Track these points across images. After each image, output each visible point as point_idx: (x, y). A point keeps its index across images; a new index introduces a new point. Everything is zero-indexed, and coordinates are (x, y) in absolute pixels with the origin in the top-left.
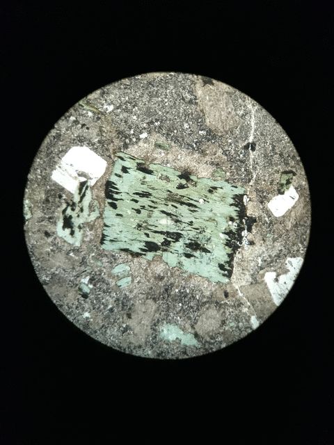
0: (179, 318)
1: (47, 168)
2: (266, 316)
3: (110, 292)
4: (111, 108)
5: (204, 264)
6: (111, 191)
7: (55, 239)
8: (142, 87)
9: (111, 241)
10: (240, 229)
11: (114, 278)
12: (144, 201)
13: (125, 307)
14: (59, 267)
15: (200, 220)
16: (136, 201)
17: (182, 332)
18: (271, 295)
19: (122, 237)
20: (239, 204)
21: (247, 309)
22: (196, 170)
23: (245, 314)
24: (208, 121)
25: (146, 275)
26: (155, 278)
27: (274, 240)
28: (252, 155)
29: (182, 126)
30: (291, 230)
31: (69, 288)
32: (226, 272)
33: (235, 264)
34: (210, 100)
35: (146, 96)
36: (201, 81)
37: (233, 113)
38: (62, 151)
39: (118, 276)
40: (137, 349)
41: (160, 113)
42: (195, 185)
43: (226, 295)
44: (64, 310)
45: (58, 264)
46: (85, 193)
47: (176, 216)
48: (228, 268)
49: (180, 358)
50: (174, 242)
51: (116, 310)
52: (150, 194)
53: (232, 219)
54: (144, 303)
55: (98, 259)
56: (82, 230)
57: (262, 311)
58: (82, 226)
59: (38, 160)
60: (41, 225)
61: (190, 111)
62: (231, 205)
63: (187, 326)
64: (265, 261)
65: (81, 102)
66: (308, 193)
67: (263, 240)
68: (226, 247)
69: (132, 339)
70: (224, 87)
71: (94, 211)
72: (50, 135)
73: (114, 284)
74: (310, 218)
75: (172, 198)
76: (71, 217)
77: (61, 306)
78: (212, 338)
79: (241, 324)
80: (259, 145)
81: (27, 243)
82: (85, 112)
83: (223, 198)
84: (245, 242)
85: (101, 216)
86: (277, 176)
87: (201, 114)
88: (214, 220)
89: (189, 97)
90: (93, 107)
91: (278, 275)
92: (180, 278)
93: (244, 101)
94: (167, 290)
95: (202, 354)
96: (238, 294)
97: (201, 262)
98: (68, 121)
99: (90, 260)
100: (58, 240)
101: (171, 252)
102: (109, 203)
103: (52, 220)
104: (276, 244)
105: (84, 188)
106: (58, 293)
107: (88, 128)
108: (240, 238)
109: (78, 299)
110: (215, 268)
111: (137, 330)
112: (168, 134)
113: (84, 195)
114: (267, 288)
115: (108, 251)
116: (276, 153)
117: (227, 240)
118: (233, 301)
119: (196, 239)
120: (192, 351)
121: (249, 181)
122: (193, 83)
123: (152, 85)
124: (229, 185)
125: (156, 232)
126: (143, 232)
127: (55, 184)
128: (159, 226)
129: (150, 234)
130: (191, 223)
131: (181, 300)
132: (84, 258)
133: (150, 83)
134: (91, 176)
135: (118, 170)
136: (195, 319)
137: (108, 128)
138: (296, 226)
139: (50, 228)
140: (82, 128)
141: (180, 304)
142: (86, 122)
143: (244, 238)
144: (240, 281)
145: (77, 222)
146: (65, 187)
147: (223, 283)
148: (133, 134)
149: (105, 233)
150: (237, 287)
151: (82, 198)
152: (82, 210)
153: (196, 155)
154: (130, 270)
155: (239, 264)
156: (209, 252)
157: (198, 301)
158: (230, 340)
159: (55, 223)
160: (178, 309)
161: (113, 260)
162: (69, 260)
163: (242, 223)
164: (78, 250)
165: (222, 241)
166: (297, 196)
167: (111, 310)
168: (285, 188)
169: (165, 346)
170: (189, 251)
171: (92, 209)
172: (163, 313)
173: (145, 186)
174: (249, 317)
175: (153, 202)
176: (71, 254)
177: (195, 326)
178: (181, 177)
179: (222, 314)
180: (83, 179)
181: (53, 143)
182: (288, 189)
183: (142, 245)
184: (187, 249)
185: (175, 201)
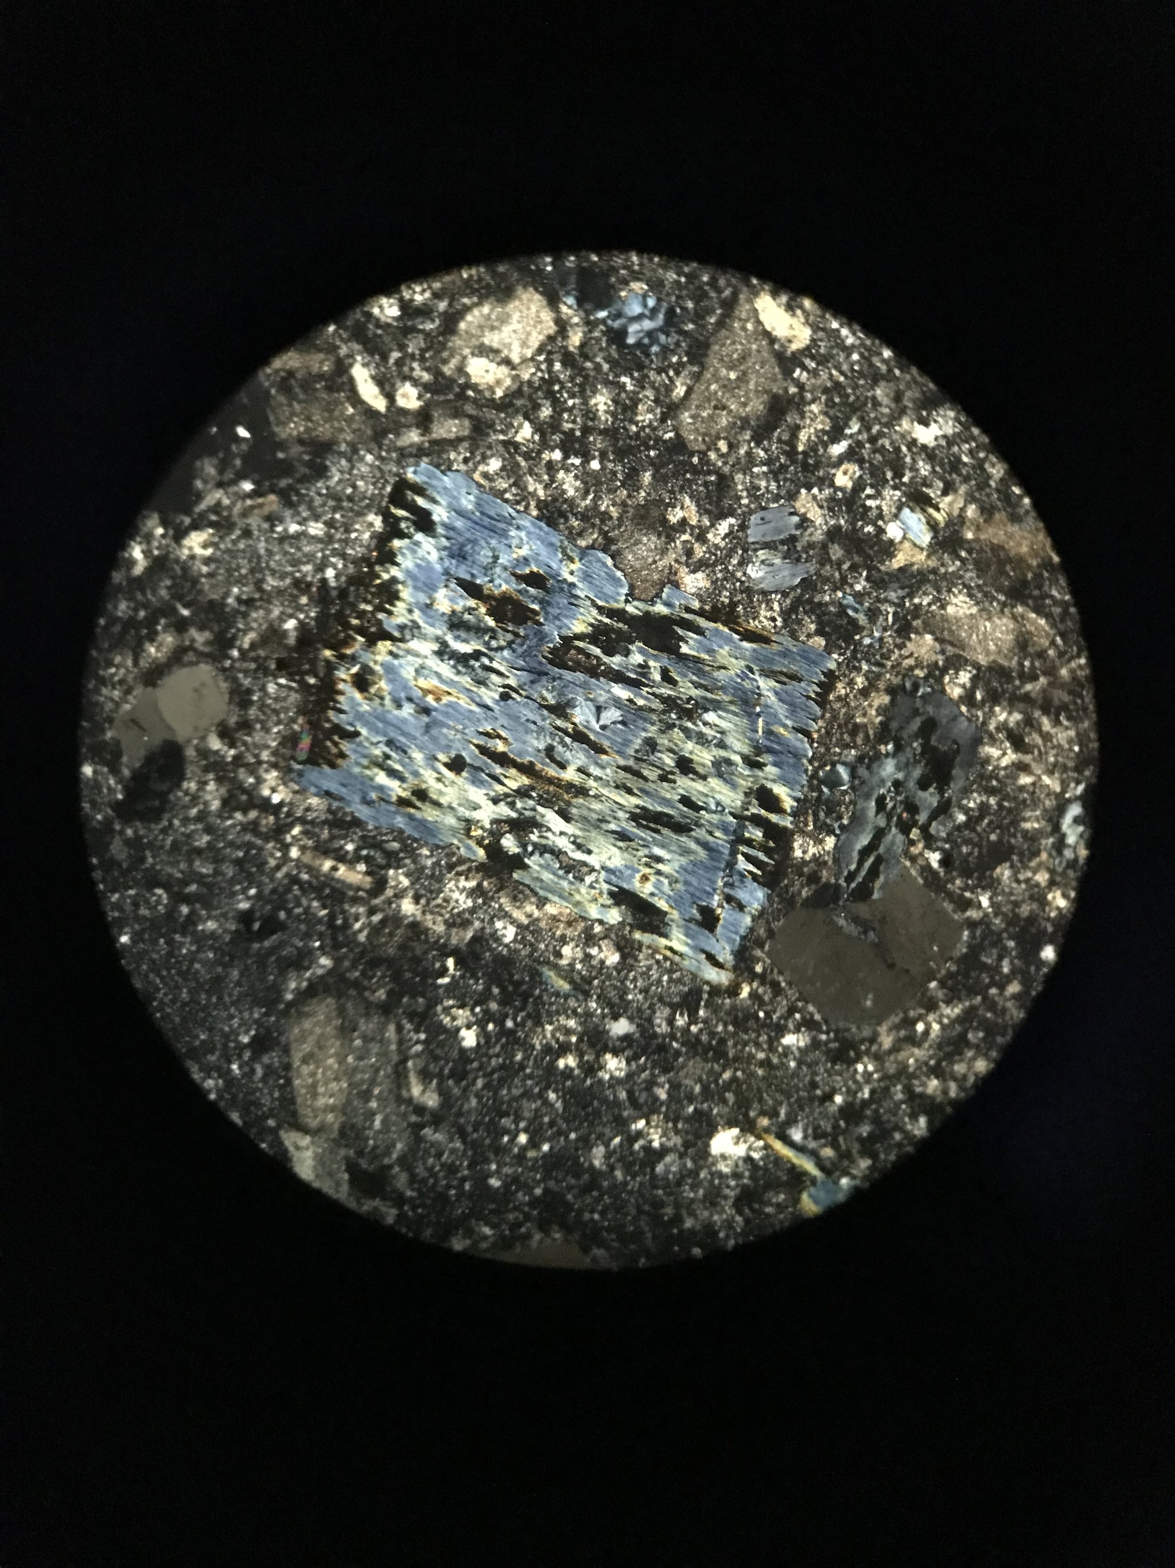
4: (722, 1142)
6: (768, 852)
9: (796, 678)
13: (785, 437)
16: (686, 801)
20: (329, 734)
26: (664, 522)
29: (484, 1040)
32: (411, 500)
42: (470, 825)
46: (860, 863)
47: (558, 728)
48: (401, 513)
50: (579, 637)
52: (634, 817)
58: (890, 748)
62: (354, 735)
75: (560, 793)
76: (925, 783)
77: (1008, 479)
82: (814, 1145)
102: (781, 811)
103: (992, 785)
105: (860, 879)
106: (1011, 528)
112: (537, 1018)
113: (865, 853)
117: (388, 613)
119: (501, 634)
121: (278, 806)
124: (350, 805)
125: (637, 684)
126: (681, 692)
136: (549, 354)
139: (1002, 759)
142: (816, 1108)
147: (430, 461)
149: (813, 709)
151: (875, 843)
152: (881, 803)
156: (461, 583)
157: (527, 416)
164: (918, 665)
167: (836, 434)
170: (530, 598)
177: (551, 328)
178: (517, 863)
180: (860, 910)
182: (149, 758)
183: (692, 644)
184: (536, 607)
185: (550, 781)
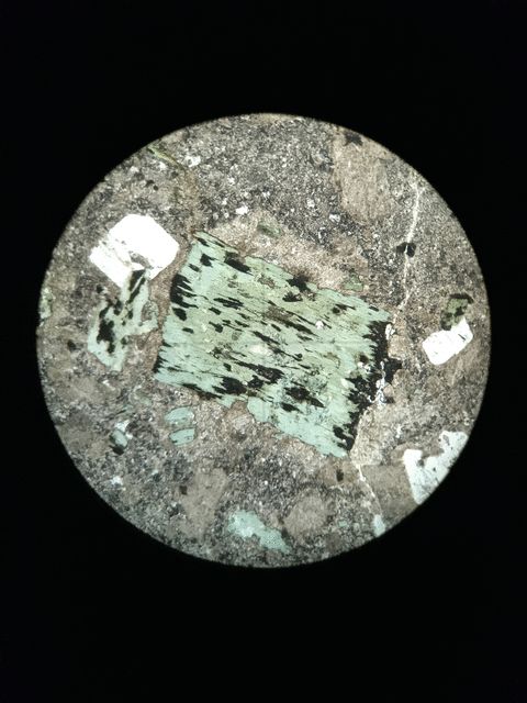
0: (261, 503)
1: (85, 243)
2: (399, 518)
3: (158, 450)
4: (196, 161)
5: (312, 423)
6: (181, 291)
7: (83, 354)
8: (250, 134)
9: (171, 369)
10: (375, 376)
11: (167, 427)
12: (230, 314)
13: (179, 476)
14: (85, 399)
15: (313, 354)
16: (218, 312)
17: (263, 526)
18: (409, 486)
19: (188, 365)
20: (378, 336)
21: (369, 503)
22: (318, 274)
23: (366, 510)
24: (345, 199)
25: (218, 430)
26: (232, 436)
27: (426, 400)
28: (408, 262)
29: (304, 203)
30: (455, 388)
31: (96, 435)
32: (344, 441)
33: (359, 430)
34: (353, 168)
35: (253, 149)
36: (343, 136)
37: (387, 192)
38: (112, 219)
39: (173, 425)
40: (189, 544)
41: (272, 178)
42: (313, 298)
43: (340, 477)
44: (83, 468)
45: (82, 395)
46: (138, 288)
47: (276, 343)
48: (349, 435)
49: (255, 565)
50: (269, 383)
51: (164, 479)
52: (241, 304)
53: (363, 359)
54: (209, 474)
55: (145, 395)
56: (126, 347)
57: (392, 509)
58: (127, 339)
59: (73, 228)
60: (65, 330)
61: (320, 181)
62: (365, 337)
63: (273, 517)
64: (407, 431)
65: (151, 146)
66: (488, 333)
67: (409, 398)
68: (349, 402)
69: (184, 527)
70: (378, 150)
71: (150, 319)
72: (95, 191)
73: (166, 437)
74: (486, 374)
75: (274, 314)
76: (112, 324)
77: (79, 461)
78: (309, 541)
79: (356, 525)
80: (421, 249)
81: (39, 356)
82: (155, 162)
83: (354, 324)
84: (379, 397)
85: (159, 329)
86: (443, 300)
87: (337, 189)
88: (336, 357)
89: (320, 158)
90: (169, 156)
91: (425, 456)
92: (271, 441)
93: (406, 176)
94: (248, 457)
95: (289, 564)
96: (358, 478)
97: (306, 420)
98: (126, 172)
99: (134, 396)
100: (87, 357)
101: (262, 399)
102: (174, 309)
103: (82, 325)
104: (427, 407)
105: (139, 281)
106: (77, 439)
107: (156, 188)
108: (373, 391)
109: (107, 454)
110: (327, 432)
111: (193, 513)
112: (280, 213)
113: (137, 292)
114: (405, 474)
115: (163, 384)
116: (446, 265)
117: (352, 391)
118: (348, 488)
119: (303, 383)
120: (275, 559)
121: (398, 304)
122: (330, 137)
123: (266, 133)
124: (366, 305)
125: (242, 364)
126: (222, 361)
127: (94, 269)
128: (249, 355)
129: (233, 366)
130: (299, 357)
131: (268, 475)
132: (124, 391)
133: (263, 130)
134: (151, 264)
135: (195, 259)
136: (286, 509)
137: (188, 191)
138: (462, 382)
139: (77, 337)
140: (147, 185)
141: (266, 483)
142: (154, 178)
143: (379, 391)
144: (363, 457)
145: (120, 332)
146: (109, 276)
147: (337, 458)
148: (226, 207)
149: (163, 356)
150: (358, 467)
151: (133, 296)
152: (130, 315)
153: (321, 252)
154: (195, 419)
155: (365, 431)
156: (322, 406)
157: (295, 480)
158: (337, 548)
159: (86, 330)
160: (261, 490)
161: (170, 398)
162: (101, 391)
163: (379, 368)
164: (116, 377)
165: (343, 392)
166: (470, 336)
167: (157, 478)
168: (453, 321)
169: (234, 544)
170: (290, 400)
171: (147, 316)
172: (236, 493)
173: (234, 290)
174: (371, 515)
175: (243, 316)
176: (106, 382)
177: (285, 520)
178: (292, 282)
179: (329, 506)
180: (138, 267)
181: (99, 203)
182: (457, 322)
183: (218, 382)
184: (288, 396)
185: (279, 319)
